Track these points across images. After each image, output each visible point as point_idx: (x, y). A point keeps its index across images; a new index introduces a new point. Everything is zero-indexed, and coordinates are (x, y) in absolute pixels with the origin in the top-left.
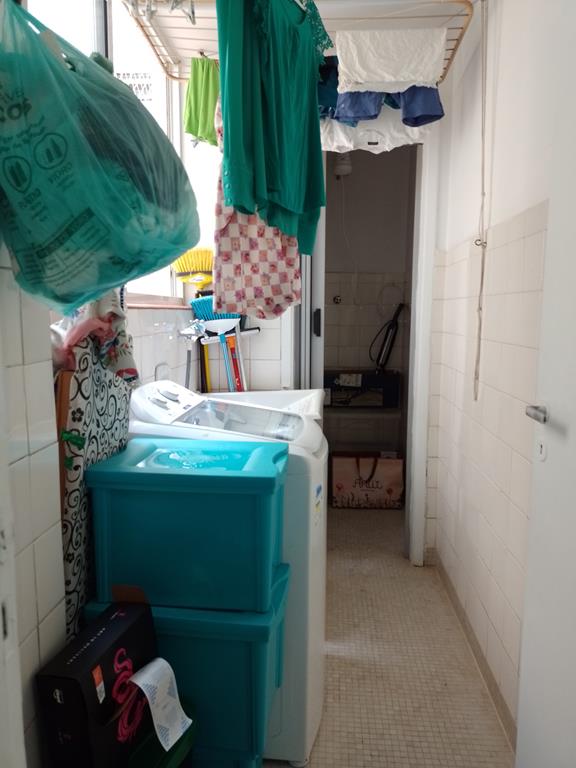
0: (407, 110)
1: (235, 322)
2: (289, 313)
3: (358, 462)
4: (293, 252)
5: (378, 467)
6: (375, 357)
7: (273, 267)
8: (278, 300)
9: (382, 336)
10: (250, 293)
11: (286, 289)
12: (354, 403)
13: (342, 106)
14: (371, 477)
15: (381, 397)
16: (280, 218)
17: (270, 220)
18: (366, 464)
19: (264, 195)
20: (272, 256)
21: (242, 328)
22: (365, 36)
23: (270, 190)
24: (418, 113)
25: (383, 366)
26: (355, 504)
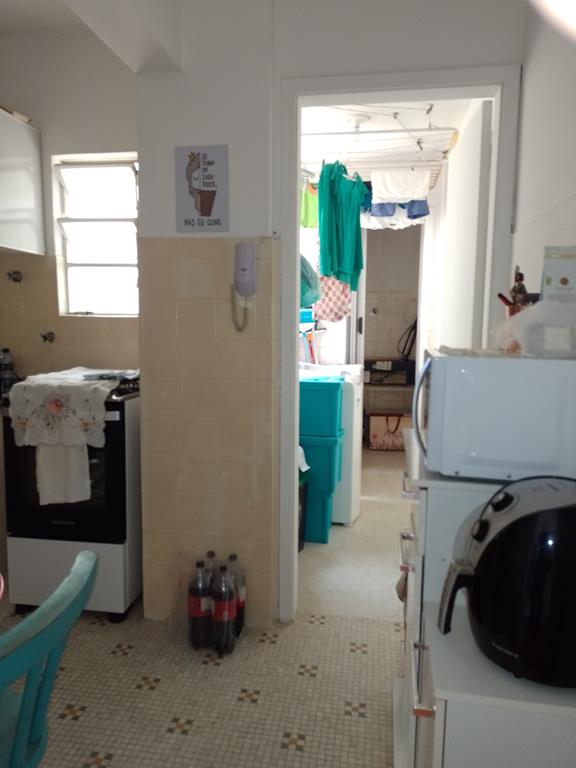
0: (409, 211)
1: (311, 325)
2: (345, 320)
3: (387, 419)
4: (348, 290)
5: (401, 423)
6: (402, 350)
7: (339, 298)
8: (341, 313)
9: (407, 335)
10: (328, 310)
11: (344, 308)
12: (386, 381)
13: (374, 209)
14: (396, 429)
15: (404, 377)
16: (342, 276)
17: (338, 278)
18: (393, 421)
19: (336, 269)
20: (338, 293)
21: (316, 329)
22: (387, 175)
23: (339, 266)
24: (415, 213)
25: (407, 356)
26: (385, 448)
